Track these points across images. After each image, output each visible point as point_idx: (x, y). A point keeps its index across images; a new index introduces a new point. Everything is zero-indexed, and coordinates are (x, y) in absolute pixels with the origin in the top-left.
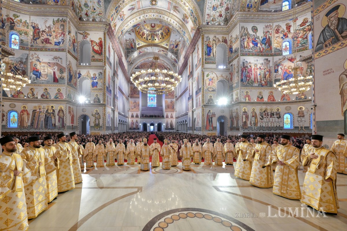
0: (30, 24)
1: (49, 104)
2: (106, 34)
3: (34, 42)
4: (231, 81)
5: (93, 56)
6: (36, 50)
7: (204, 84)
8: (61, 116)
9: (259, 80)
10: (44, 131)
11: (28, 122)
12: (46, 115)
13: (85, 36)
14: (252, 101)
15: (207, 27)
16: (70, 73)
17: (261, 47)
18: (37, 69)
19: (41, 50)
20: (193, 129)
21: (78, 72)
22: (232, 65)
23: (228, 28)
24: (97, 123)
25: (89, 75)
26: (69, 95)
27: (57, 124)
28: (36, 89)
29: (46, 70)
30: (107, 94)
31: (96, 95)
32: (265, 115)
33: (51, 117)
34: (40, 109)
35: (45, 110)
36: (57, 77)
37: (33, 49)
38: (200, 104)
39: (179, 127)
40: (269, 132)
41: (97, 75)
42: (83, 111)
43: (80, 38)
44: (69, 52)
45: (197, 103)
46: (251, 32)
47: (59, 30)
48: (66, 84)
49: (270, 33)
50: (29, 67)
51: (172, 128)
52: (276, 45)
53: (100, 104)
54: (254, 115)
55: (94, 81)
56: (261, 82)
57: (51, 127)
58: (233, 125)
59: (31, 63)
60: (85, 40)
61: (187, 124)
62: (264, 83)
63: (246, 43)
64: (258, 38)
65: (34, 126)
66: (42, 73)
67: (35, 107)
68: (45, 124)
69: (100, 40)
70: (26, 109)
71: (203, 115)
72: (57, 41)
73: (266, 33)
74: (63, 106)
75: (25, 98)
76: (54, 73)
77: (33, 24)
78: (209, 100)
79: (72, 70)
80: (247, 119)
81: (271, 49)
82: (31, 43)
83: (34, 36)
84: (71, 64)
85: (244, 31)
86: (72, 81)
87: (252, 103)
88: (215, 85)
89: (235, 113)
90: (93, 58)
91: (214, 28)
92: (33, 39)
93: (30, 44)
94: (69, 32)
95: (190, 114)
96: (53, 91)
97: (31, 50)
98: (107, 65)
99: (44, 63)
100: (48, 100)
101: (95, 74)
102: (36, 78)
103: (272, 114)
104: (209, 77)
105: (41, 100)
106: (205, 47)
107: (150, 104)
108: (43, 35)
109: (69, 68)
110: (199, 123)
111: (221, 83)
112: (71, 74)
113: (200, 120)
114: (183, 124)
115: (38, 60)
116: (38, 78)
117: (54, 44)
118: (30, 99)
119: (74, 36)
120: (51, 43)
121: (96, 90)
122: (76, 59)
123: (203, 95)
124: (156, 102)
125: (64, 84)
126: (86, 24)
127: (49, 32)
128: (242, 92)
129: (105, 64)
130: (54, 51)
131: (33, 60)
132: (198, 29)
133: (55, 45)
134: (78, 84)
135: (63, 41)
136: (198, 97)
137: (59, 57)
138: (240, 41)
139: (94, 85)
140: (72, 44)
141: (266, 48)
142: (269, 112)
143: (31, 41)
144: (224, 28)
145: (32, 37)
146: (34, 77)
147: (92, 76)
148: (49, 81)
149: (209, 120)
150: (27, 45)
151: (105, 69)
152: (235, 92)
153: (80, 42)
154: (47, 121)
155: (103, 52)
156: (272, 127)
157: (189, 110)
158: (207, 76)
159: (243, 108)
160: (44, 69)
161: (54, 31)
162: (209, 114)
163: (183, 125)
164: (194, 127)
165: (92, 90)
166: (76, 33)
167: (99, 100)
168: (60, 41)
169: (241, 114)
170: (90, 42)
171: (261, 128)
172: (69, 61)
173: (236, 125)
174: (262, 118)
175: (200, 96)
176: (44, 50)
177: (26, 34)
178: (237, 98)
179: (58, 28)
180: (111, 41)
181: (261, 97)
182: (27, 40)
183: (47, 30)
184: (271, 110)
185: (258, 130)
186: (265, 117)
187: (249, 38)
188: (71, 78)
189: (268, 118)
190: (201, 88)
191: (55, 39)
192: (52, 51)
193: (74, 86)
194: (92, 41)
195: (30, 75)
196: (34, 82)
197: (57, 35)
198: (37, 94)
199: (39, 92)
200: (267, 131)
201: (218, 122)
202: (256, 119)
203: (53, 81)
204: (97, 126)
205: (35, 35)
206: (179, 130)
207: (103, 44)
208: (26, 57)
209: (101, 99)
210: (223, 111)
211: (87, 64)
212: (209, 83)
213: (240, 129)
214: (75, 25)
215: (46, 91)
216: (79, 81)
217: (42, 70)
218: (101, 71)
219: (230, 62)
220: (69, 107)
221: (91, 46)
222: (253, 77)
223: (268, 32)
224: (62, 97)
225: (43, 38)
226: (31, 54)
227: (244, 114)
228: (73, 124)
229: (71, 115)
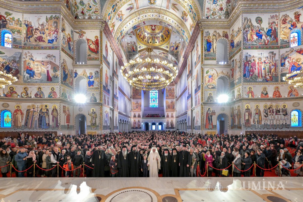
0: (23, 23)
1: (43, 103)
2: (103, 32)
3: (27, 41)
4: (232, 77)
5: (90, 55)
6: (29, 49)
7: (204, 81)
8: (55, 116)
9: (263, 75)
10: (38, 131)
11: (22, 122)
12: (40, 115)
13: (81, 34)
14: (256, 97)
15: (207, 21)
16: (64, 72)
17: (265, 39)
18: (30, 67)
19: (34, 48)
20: (192, 127)
21: (74, 71)
22: (233, 61)
23: (229, 22)
24: (94, 122)
25: (85, 74)
26: (64, 94)
27: (51, 124)
28: (29, 89)
29: (40, 69)
30: (104, 93)
31: (92, 94)
32: (270, 112)
33: (45, 117)
34: (34, 109)
35: (39, 109)
36: (51, 76)
37: (26, 48)
38: (199, 101)
39: (179, 126)
40: (274, 130)
41: (93, 74)
42: (80, 111)
43: (76, 37)
44: (63, 50)
45: (196, 102)
46: (255, 23)
47: (52, 28)
48: (60, 82)
49: (276, 23)
50: (22, 66)
51: (172, 127)
52: (283, 36)
53: (96, 104)
54: (257, 112)
55: (91, 80)
56: (265, 77)
57: (45, 127)
58: (234, 123)
59: (25, 62)
60: (81, 38)
61: (186, 123)
62: (269, 78)
63: (249, 36)
64: (263, 29)
65: (28, 126)
66: (36, 72)
67: (29, 106)
68: (39, 123)
69: (97, 38)
70: (20, 108)
71: (203, 113)
72: (50, 39)
73: (272, 24)
74: (57, 105)
75: (19, 97)
76: (48, 71)
77: (26, 22)
78: (209, 98)
79: (67, 69)
80: (249, 116)
81: (277, 41)
82: (24, 41)
83: (27, 35)
84: (66, 62)
85: (247, 23)
86: (67, 80)
87: (256, 100)
88: (215, 82)
89: (237, 111)
90: (90, 57)
91: (214, 23)
92: (27, 37)
93: (23, 43)
94: (63, 30)
95: (189, 113)
96: (46, 90)
97: (24, 49)
98: (103, 63)
99: (37, 61)
100: (41, 99)
101: (91, 73)
102: (30, 77)
103: (278, 111)
104: (209, 74)
105: (34, 99)
106: (205, 43)
108: (36, 33)
109: (63, 66)
110: (198, 122)
111: (221, 80)
112: (66, 73)
113: (199, 119)
114: (183, 122)
115: (32, 59)
116: (31, 77)
117: (47, 42)
118: (24, 98)
119: (69, 35)
120: (44, 41)
121: (93, 89)
122: (72, 58)
123: (202, 93)
125: (58, 82)
126: (82, 22)
127: (42, 29)
128: (245, 88)
129: (101, 63)
130: (47, 49)
131: (27, 59)
132: (198, 24)
133: (49, 43)
134: (74, 83)
135: (56, 38)
136: (198, 95)
137: (52, 55)
138: (243, 33)
139: (91, 84)
140: (67, 43)
141: (272, 40)
142: (274, 109)
143: (25, 39)
144: (225, 21)
145: (25, 35)
146: (27, 76)
147: (89, 75)
148: (43, 80)
149: (209, 118)
150: (21, 44)
151: (102, 68)
152: (237, 88)
153: (76, 41)
154: (41, 121)
155: (100, 50)
156: (277, 125)
157: (188, 109)
158: (207, 73)
159: (245, 105)
160: (38, 68)
161: (47, 29)
162: (209, 112)
163: (182, 124)
164: (194, 126)
165: (89, 89)
166: (72, 32)
167: (95, 99)
168: (53, 38)
169: (243, 111)
170: (86, 41)
171: (266, 126)
172: (63, 59)
173: (238, 124)
174: (266, 115)
175: (199, 93)
176: (37, 48)
177: (19, 32)
178: (238, 95)
179: (51, 26)
180: (109, 41)
181: (265, 93)
182: (21, 39)
183: (40, 27)
184: (277, 106)
185: (262, 129)
186: (270, 114)
187: (252, 30)
188: (65, 77)
189: (273, 115)
190: (200, 86)
191: (48, 37)
192: (45, 49)
193: (70, 85)
194: (88, 40)
195: (24, 74)
196: (27, 81)
197: (50, 32)
198: (31, 94)
199: (33, 91)
200: (272, 130)
201: (218, 120)
202: (260, 117)
203: (46, 80)
204: (94, 125)
205: (29, 33)
206: (179, 129)
207: (99, 42)
208: (19, 56)
209: (98, 98)
210: (223, 109)
211: (83, 63)
212: (209, 80)
213: (243, 127)
214: (70, 24)
215: (40, 90)
216: (75, 80)
217: (36, 69)
218: (98, 70)
219: (231, 58)
220: (64, 106)
221: (87, 45)
222: (256, 72)
223: (274, 22)
224: (56, 96)
225: (36, 36)
226: (24, 53)
227: (247, 112)
228: (69, 123)
229: (66, 114)
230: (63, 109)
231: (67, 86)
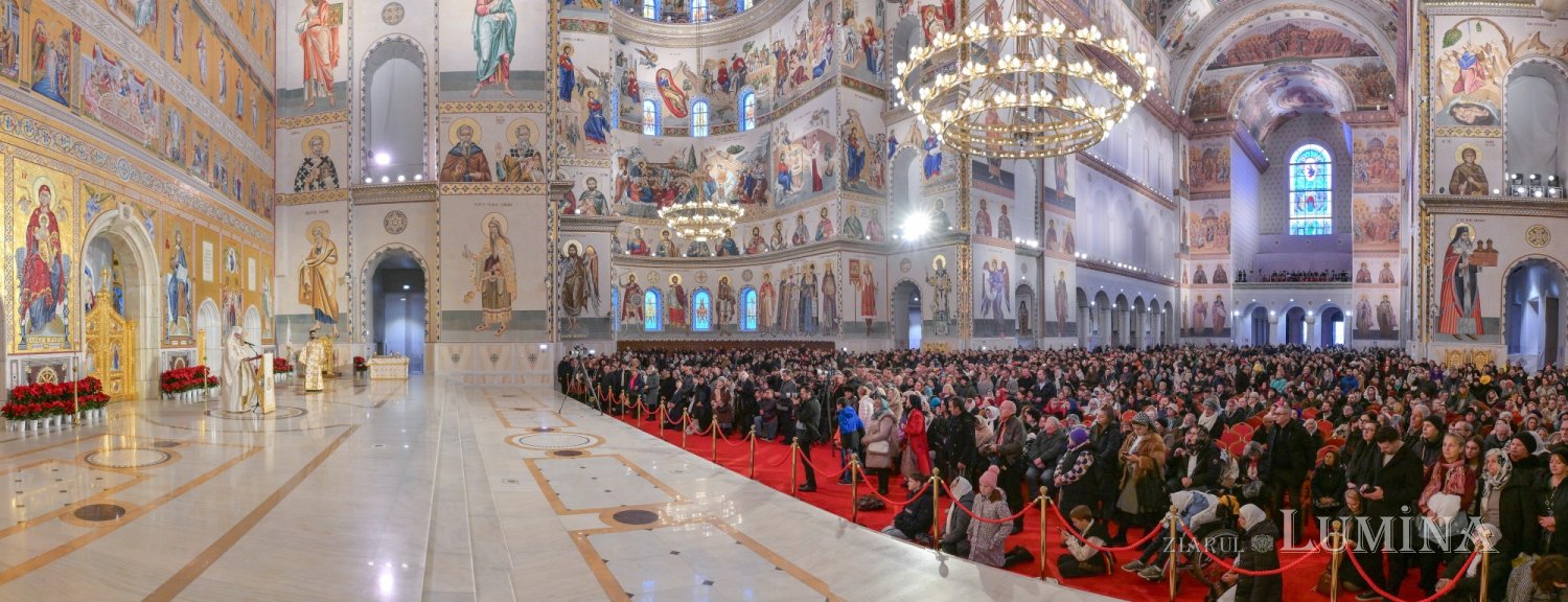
0: (771, 51)
3: (778, 94)
7: (1432, 84)
8: (830, 293)
11: (772, 315)
16: (853, 148)
18: (784, 164)
21: (889, 136)
24: (942, 307)
26: (851, 222)
28: (784, 223)
31: (937, 204)
36: (820, 172)
42: (903, 270)
44: (847, 81)
55: (932, 152)
57: (810, 328)
60: (905, 15)
65: (782, 326)
67: (784, 272)
68: (800, 318)
70: (770, 280)
74: (834, 261)
75: (767, 250)
76: (814, 163)
77: (776, 44)
79: (864, 136)
82: (774, 99)
86: (861, 173)
88: (1494, 90)
94: (848, 17)
100: (801, 249)
102: (784, 190)
104: (1459, 47)
107: (1302, 222)
112: (860, 150)
116: (787, 191)
118: (774, 253)
119: (868, 21)
122: (881, 94)
124: (1329, 212)
127: (802, 47)
130: (812, 98)
135: (829, 54)
139: (931, 167)
140: (861, 51)
145: (775, 81)
147: (926, 136)
150: (768, 109)
153: (892, 32)
154: (804, 311)
158: (1447, 42)
162: (1457, 250)
166: (880, 5)
170: (919, 17)
188: (856, 163)
193: (875, 189)
196: (781, 203)
198: (786, 237)
203: (812, 189)
212: (1461, 80)
215: (801, 222)
216: (891, 165)
221: (921, 29)
224: (831, 231)
225: (793, 72)
228: (872, 314)
229: (860, 285)
230: (850, 269)
231: (861, 192)
